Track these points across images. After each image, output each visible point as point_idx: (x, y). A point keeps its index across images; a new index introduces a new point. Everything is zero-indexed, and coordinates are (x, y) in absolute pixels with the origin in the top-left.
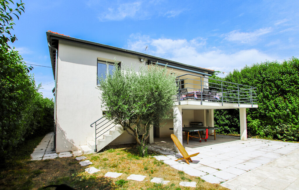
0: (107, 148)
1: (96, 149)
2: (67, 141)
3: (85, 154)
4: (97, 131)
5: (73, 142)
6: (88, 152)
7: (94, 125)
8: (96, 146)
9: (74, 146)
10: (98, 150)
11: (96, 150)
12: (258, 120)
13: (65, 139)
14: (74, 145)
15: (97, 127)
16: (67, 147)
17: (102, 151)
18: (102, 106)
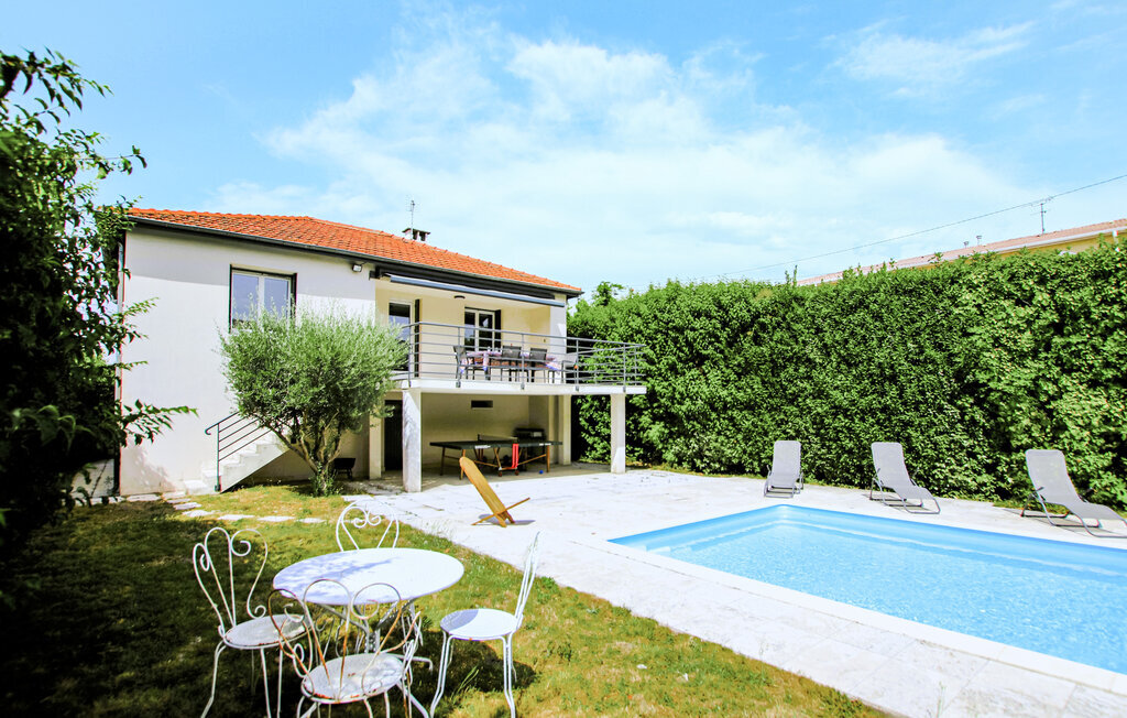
0: (246, 483)
1: (220, 486)
2: (148, 469)
3: (190, 493)
4: (222, 445)
5: (164, 474)
6: (198, 490)
7: (214, 431)
8: (219, 478)
9: (165, 481)
10: (224, 488)
11: (218, 488)
12: (662, 424)
13: (142, 464)
14: (168, 479)
15: (222, 435)
16: (147, 483)
17: (233, 489)
18: (227, 389)
